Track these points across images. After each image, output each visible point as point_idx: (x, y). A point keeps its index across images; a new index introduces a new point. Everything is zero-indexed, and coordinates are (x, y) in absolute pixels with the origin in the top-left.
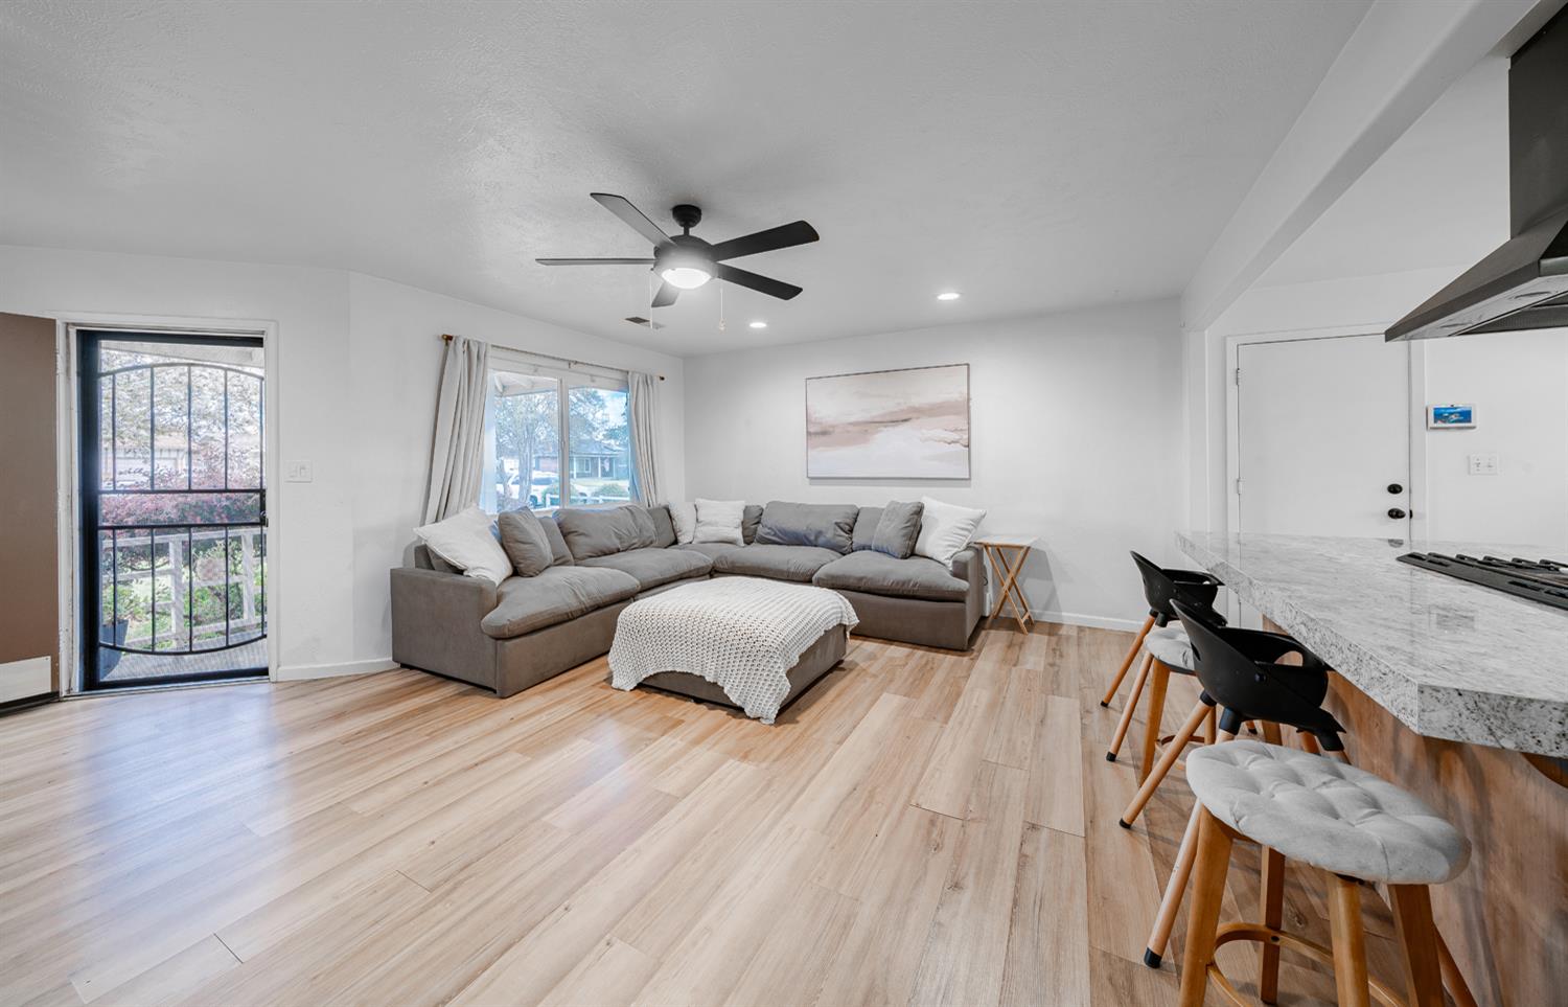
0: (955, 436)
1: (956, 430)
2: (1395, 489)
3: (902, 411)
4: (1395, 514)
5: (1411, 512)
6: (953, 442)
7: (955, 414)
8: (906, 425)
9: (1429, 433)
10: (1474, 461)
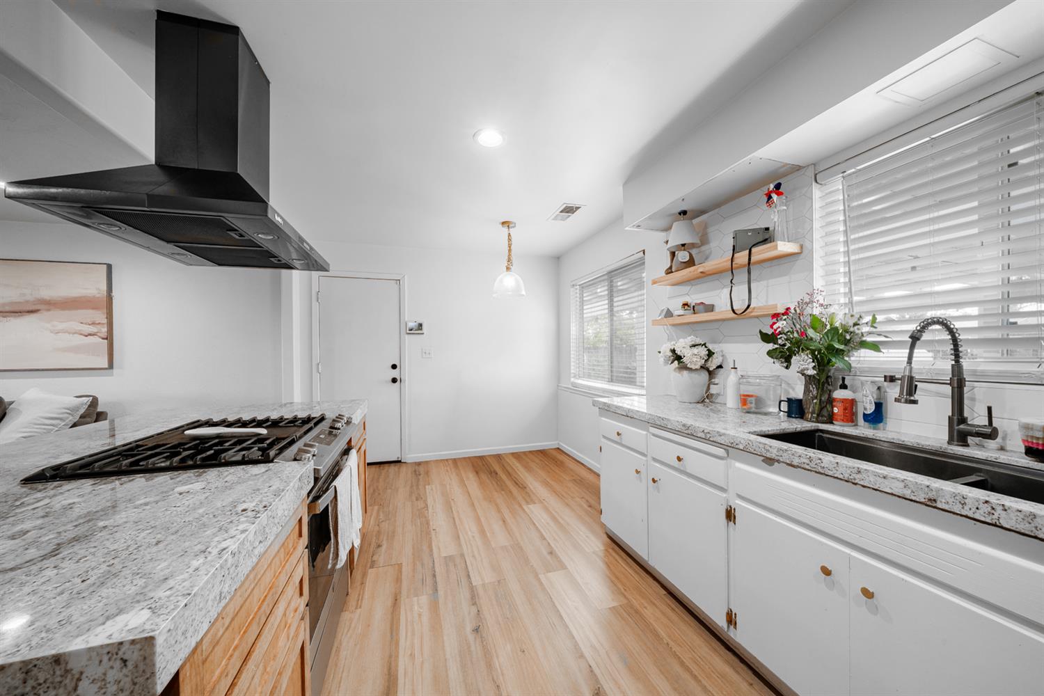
0: (93, 329)
1: (93, 324)
2: (394, 367)
3: (27, 302)
4: (394, 380)
5: (401, 379)
6: (90, 335)
7: (93, 309)
8: (33, 317)
9: (407, 336)
10: (424, 351)
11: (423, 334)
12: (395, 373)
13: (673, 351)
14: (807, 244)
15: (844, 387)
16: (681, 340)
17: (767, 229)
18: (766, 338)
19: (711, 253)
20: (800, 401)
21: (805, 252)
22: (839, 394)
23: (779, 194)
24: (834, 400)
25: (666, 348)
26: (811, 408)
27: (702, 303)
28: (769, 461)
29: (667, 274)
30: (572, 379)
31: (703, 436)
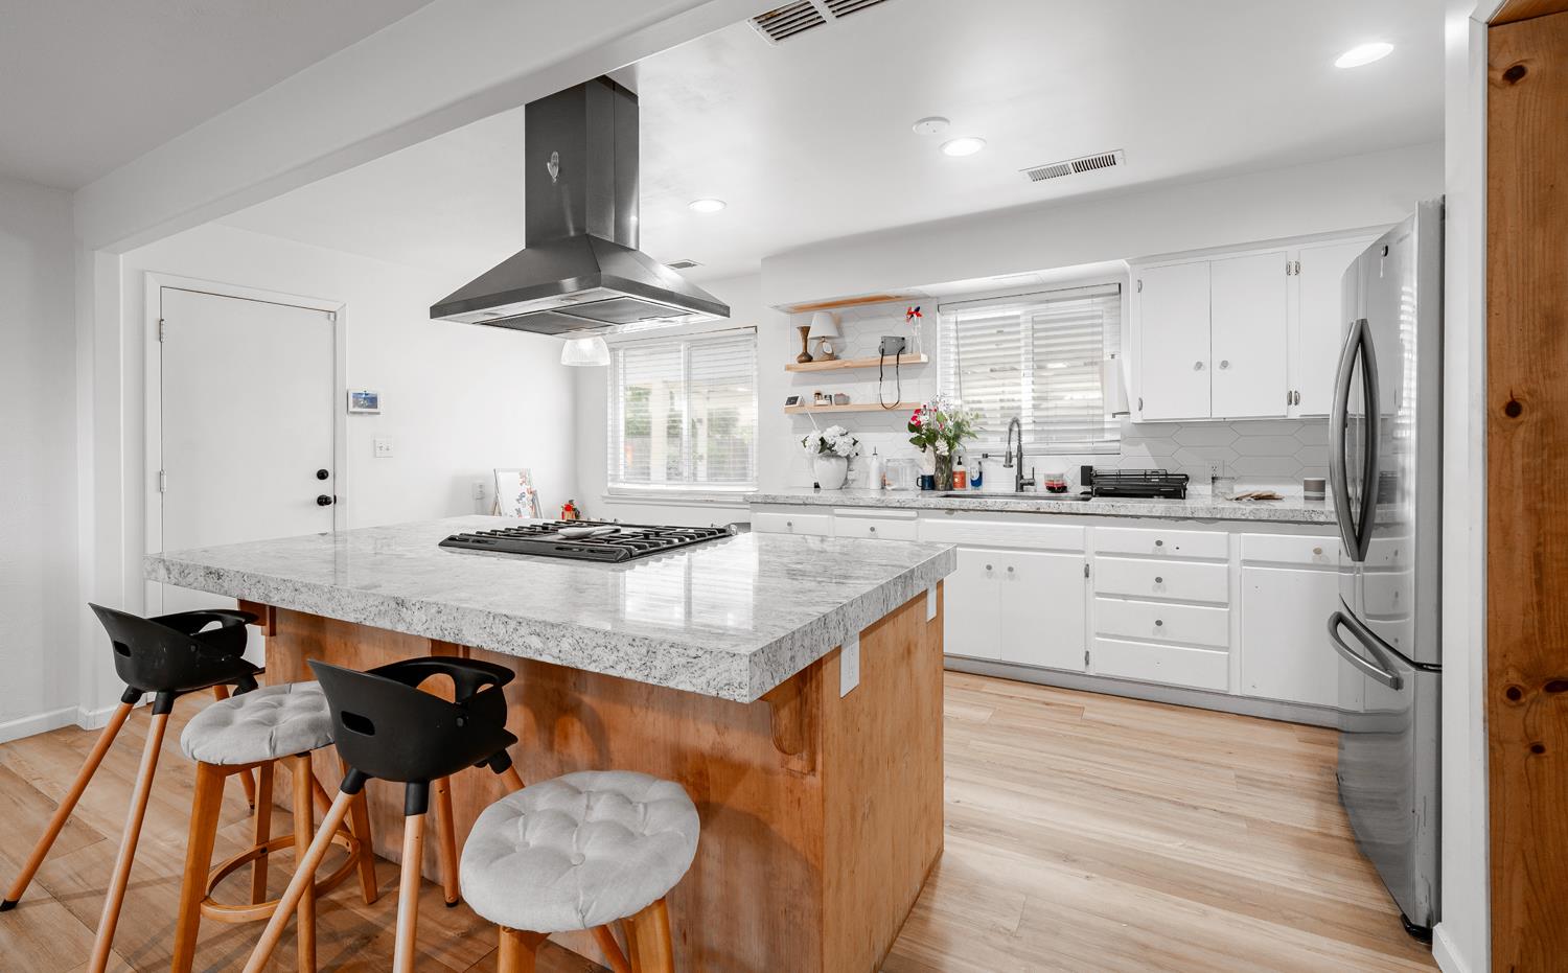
2: (322, 475)
4: (323, 501)
5: (335, 497)
9: (349, 419)
10: (378, 445)
11: (378, 413)
12: (324, 488)
13: (822, 440)
14: (932, 357)
15: (960, 463)
16: (828, 430)
17: (903, 339)
18: (912, 428)
19: (845, 347)
20: (932, 477)
21: (931, 363)
22: (957, 468)
23: (918, 315)
24: (955, 473)
25: (814, 438)
26: (940, 481)
27: (842, 395)
28: (951, 511)
29: (800, 362)
30: (610, 485)
31: (898, 505)
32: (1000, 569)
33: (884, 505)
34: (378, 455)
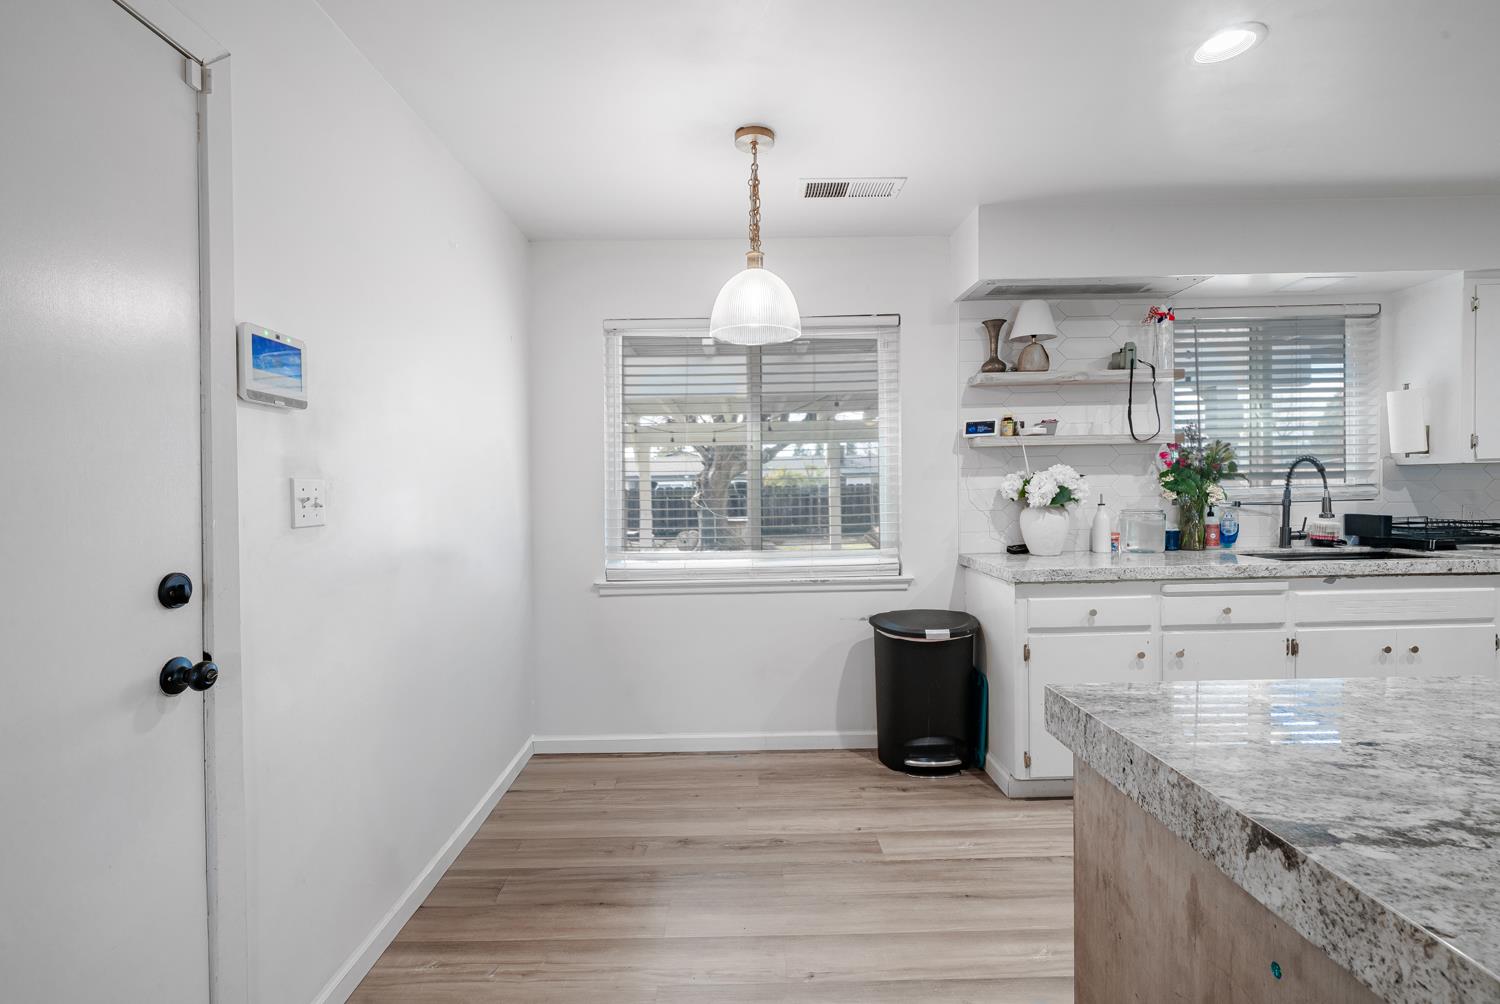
2: (173, 593)
4: (174, 678)
10: (299, 494)
11: (303, 405)
15: (1211, 514)
20: (1178, 532)
22: (1209, 520)
24: (1208, 527)
31: (1266, 574)
32: (1401, 649)
33: (1246, 575)
34: (299, 521)
